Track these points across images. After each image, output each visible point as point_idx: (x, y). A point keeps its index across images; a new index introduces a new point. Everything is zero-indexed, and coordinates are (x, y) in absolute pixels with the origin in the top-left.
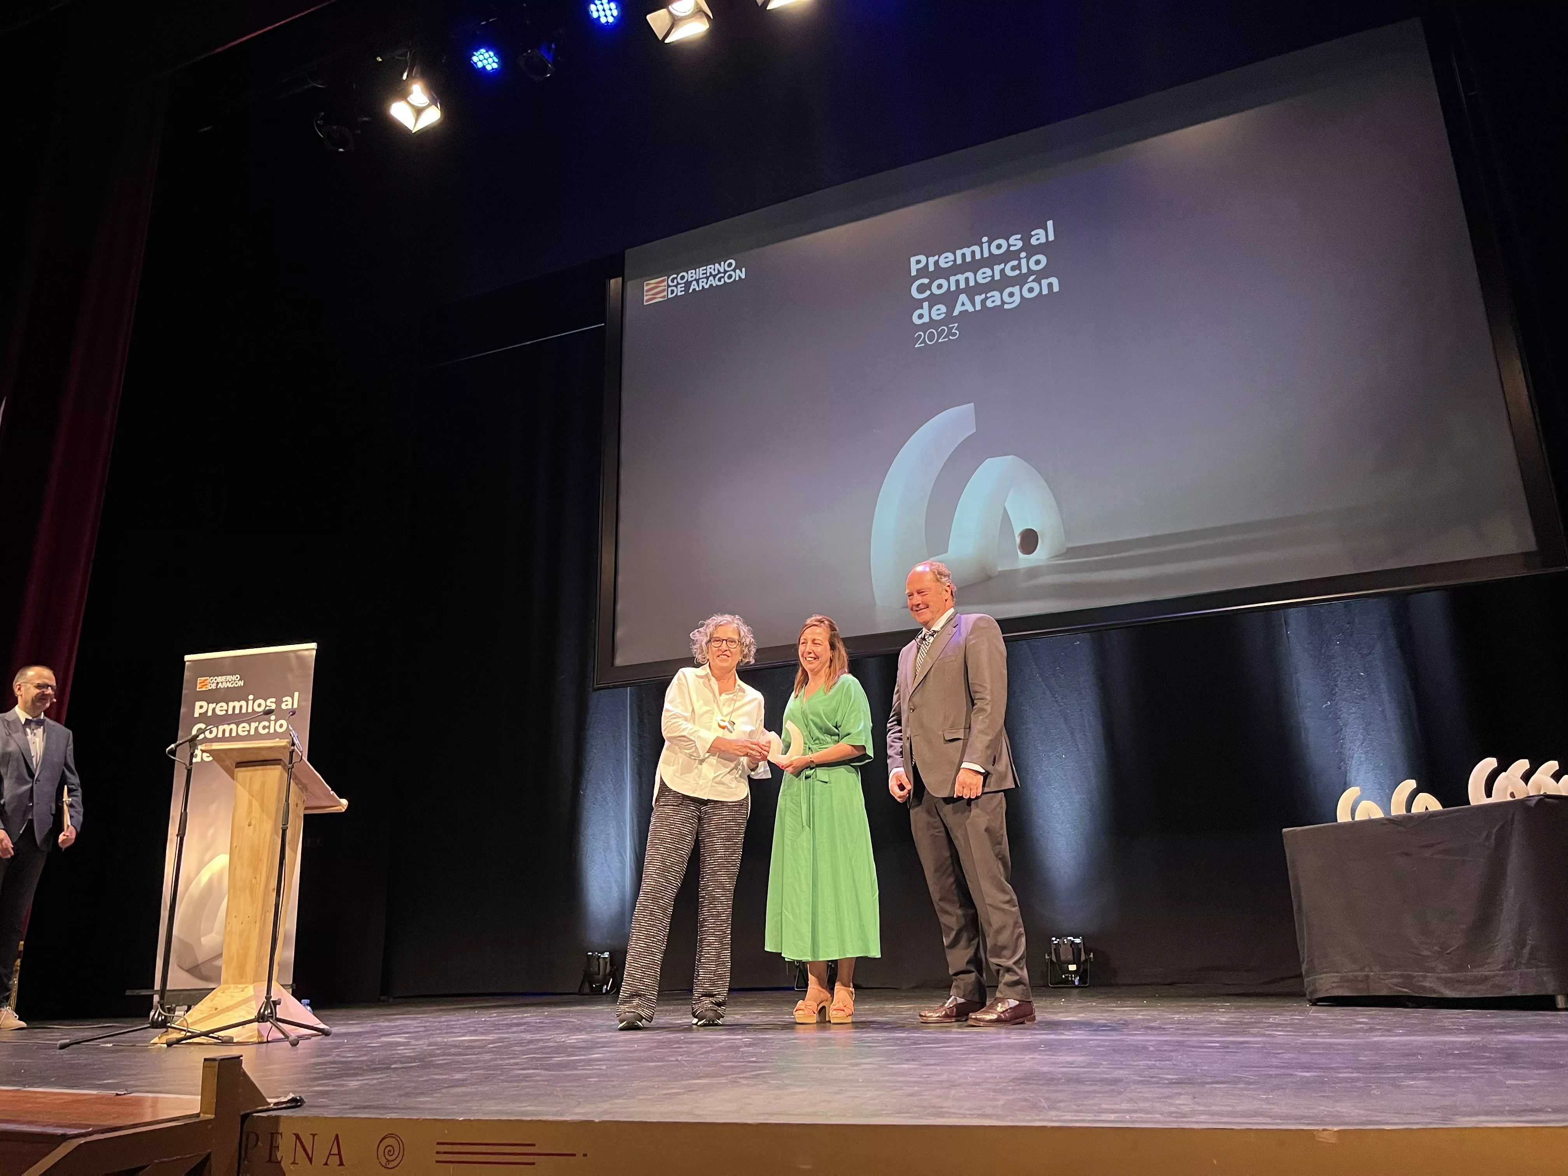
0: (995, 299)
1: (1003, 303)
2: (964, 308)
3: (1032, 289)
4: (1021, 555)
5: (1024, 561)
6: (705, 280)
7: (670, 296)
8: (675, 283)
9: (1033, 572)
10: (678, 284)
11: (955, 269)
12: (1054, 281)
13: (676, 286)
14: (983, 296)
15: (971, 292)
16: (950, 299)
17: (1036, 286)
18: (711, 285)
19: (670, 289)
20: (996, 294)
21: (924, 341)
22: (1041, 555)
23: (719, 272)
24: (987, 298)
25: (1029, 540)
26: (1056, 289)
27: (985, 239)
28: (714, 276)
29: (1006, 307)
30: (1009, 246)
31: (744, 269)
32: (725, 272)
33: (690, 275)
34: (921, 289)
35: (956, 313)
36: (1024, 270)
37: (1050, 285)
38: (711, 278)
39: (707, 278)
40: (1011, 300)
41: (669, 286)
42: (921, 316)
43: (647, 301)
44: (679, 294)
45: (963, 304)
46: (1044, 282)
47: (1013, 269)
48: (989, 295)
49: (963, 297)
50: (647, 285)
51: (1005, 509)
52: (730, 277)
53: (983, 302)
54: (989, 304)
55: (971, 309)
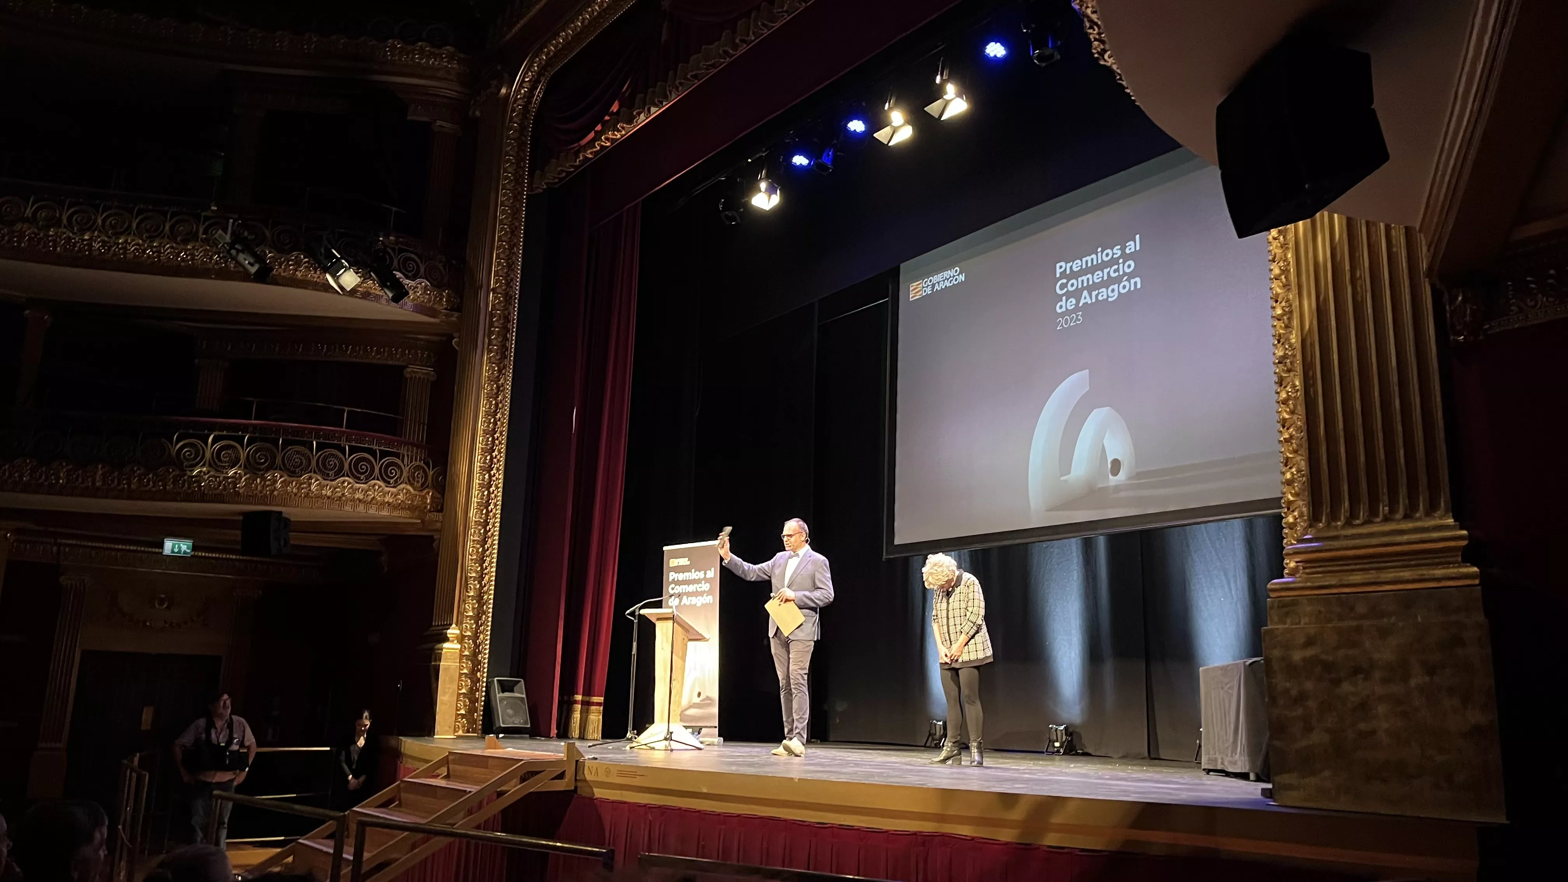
0: (1103, 293)
1: (1108, 297)
2: (1085, 301)
3: (1126, 286)
4: (1111, 477)
5: (1113, 480)
6: (943, 282)
7: (924, 294)
8: (926, 285)
9: (1117, 488)
10: (928, 286)
11: (1083, 272)
12: (1138, 280)
13: (927, 287)
14: (1097, 292)
15: (1090, 288)
16: (1077, 294)
17: (1126, 283)
18: (946, 286)
19: (924, 289)
20: (1104, 290)
21: (1062, 325)
22: (1122, 476)
23: (950, 277)
24: (1099, 293)
25: (1116, 465)
26: (1139, 286)
27: (1099, 249)
28: (948, 280)
29: (1110, 299)
30: (1113, 254)
31: (964, 274)
32: (954, 276)
33: (935, 279)
34: (1061, 288)
35: (1081, 305)
36: (1121, 273)
37: (1136, 283)
38: (946, 281)
39: (944, 281)
40: (1112, 295)
41: (923, 287)
42: (1061, 307)
43: (912, 297)
44: (929, 293)
45: (1085, 298)
46: (1133, 281)
47: (1115, 271)
48: (1100, 291)
49: (1085, 293)
50: (912, 286)
51: (1103, 445)
52: (956, 280)
53: (1097, 296)
54: (1100, 298)
55: (1089, 302)
